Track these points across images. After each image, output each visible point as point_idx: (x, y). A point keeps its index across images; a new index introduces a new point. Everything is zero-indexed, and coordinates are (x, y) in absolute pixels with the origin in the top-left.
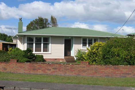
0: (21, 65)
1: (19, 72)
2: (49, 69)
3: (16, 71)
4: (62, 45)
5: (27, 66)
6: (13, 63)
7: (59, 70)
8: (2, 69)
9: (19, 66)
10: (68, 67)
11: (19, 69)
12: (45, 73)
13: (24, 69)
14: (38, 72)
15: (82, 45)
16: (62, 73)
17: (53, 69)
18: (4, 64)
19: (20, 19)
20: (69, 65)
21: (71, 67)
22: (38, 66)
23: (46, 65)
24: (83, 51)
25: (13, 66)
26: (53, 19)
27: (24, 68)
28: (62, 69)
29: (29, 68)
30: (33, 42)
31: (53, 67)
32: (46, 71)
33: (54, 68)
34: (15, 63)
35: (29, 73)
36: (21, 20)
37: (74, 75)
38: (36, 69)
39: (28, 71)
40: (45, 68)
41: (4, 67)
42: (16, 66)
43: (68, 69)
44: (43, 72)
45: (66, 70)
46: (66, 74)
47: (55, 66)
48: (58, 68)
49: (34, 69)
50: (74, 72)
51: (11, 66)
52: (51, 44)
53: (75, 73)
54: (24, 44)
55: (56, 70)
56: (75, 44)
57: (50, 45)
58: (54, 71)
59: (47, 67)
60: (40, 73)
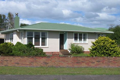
0: (64, 59)
1: (61, 66)
2: (93, 62)
3: (58, 65)
4: (57, 39)
5: (71, 60)
6: (55, 58)
7: (103, 63)
8: (43, 63)
9: (62, 60)
10: (111, 59)
11: (62, 62)
12: (89, 66)
13: (67, 63)
14: (81, 65)
15: (74, 39)
16: (105, 65)
17: (97, 62)
18: (45, 59)
19: (16, 14)
20: (112, 58)
21: (114, 59)
22: (82, 59)
23: (90, 58)
24: (76, 44)
25: (56, 60)
26: (10, 15)
27: (67, 61)
28: (106, 62)
29: (73, 61)
30: (33, 36)
31: (96, 60)
32: (90, 64)
33: (98, 60)
34: (57, 58)
35: (72, 66)
36: (18, 16)
37: (117, 67)
38: (79, 63)
39: (72, 65)
40: (88, 61)
41: (45, 61)
42: (59, 60)
43: (111, 62)
44: (87, 65)
45: (109, 63)
46: (109, 66)
47: (99, 59)
48: (101, 60)
49: (78, 63)
50: (116, 64)
51: (53, 60)
52: (49, 38)
53: (118, 65)
54: (24, 38)
55: (99, 63)
56: (68, 38)
57: (47, 39)
58: (97, 64)
59: (90, 60)
60: (84, 66)
